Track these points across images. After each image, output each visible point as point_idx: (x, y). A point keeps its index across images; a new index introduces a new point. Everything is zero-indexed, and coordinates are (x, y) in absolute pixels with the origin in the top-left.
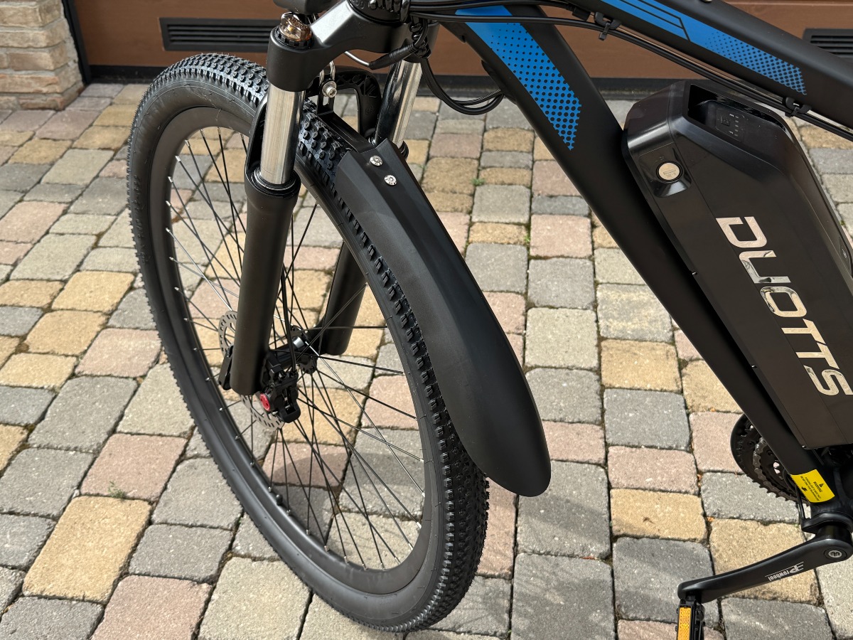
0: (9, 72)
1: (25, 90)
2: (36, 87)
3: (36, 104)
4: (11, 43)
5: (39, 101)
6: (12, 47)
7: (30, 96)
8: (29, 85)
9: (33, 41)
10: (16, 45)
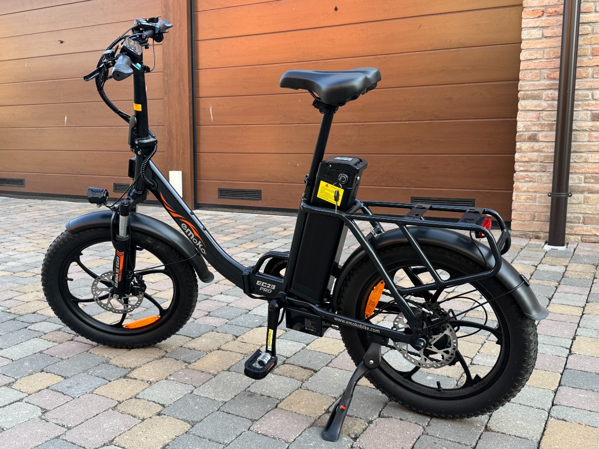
0: (580, 225)
1: (587, 233)
2: (594, 232)
3: (591, 240)
4: (588, 212)
5: (593, 239)
6: (588, 214)
7: (588, 236)
8: (591, 231)
10: (590, 213)
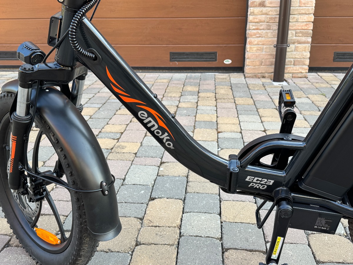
1: (296, 72)
3: (298, 76)
9: (305, 56)
10: (298, 57)
